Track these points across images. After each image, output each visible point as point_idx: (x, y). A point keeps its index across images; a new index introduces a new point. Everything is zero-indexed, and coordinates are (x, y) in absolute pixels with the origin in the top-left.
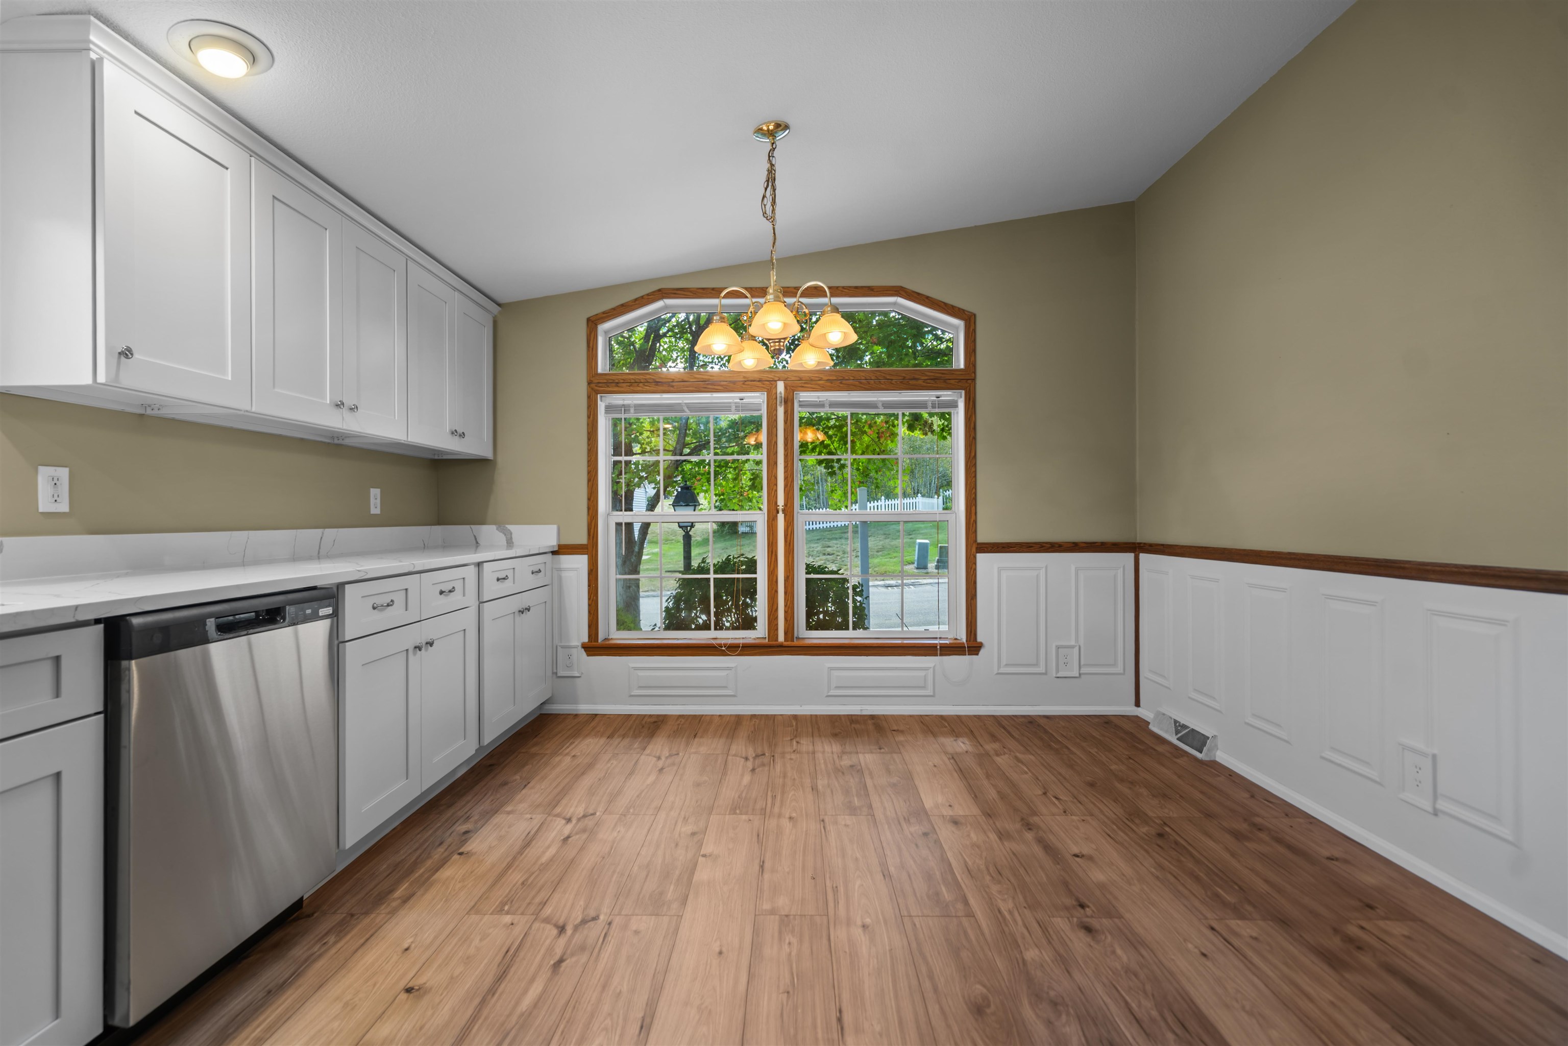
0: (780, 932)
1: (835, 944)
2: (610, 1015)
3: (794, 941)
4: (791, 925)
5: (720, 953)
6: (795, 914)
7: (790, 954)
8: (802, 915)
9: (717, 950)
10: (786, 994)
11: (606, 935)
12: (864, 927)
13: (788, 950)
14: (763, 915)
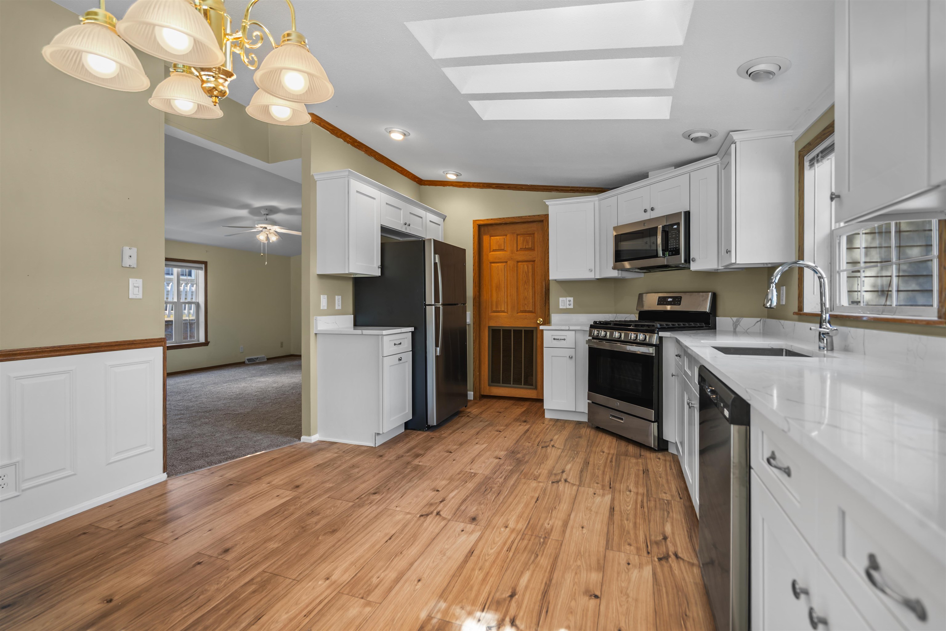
0: (377, 586)
2: (486, 560)
4: (367, 590)
5: (419, 581)
6: (356, 598)
7: (384, 572)
8: (353, 596)
9: (420, 583)
10: (403, 552)
12: (328, 579)
13: (383, 574)
14: (376, 603)
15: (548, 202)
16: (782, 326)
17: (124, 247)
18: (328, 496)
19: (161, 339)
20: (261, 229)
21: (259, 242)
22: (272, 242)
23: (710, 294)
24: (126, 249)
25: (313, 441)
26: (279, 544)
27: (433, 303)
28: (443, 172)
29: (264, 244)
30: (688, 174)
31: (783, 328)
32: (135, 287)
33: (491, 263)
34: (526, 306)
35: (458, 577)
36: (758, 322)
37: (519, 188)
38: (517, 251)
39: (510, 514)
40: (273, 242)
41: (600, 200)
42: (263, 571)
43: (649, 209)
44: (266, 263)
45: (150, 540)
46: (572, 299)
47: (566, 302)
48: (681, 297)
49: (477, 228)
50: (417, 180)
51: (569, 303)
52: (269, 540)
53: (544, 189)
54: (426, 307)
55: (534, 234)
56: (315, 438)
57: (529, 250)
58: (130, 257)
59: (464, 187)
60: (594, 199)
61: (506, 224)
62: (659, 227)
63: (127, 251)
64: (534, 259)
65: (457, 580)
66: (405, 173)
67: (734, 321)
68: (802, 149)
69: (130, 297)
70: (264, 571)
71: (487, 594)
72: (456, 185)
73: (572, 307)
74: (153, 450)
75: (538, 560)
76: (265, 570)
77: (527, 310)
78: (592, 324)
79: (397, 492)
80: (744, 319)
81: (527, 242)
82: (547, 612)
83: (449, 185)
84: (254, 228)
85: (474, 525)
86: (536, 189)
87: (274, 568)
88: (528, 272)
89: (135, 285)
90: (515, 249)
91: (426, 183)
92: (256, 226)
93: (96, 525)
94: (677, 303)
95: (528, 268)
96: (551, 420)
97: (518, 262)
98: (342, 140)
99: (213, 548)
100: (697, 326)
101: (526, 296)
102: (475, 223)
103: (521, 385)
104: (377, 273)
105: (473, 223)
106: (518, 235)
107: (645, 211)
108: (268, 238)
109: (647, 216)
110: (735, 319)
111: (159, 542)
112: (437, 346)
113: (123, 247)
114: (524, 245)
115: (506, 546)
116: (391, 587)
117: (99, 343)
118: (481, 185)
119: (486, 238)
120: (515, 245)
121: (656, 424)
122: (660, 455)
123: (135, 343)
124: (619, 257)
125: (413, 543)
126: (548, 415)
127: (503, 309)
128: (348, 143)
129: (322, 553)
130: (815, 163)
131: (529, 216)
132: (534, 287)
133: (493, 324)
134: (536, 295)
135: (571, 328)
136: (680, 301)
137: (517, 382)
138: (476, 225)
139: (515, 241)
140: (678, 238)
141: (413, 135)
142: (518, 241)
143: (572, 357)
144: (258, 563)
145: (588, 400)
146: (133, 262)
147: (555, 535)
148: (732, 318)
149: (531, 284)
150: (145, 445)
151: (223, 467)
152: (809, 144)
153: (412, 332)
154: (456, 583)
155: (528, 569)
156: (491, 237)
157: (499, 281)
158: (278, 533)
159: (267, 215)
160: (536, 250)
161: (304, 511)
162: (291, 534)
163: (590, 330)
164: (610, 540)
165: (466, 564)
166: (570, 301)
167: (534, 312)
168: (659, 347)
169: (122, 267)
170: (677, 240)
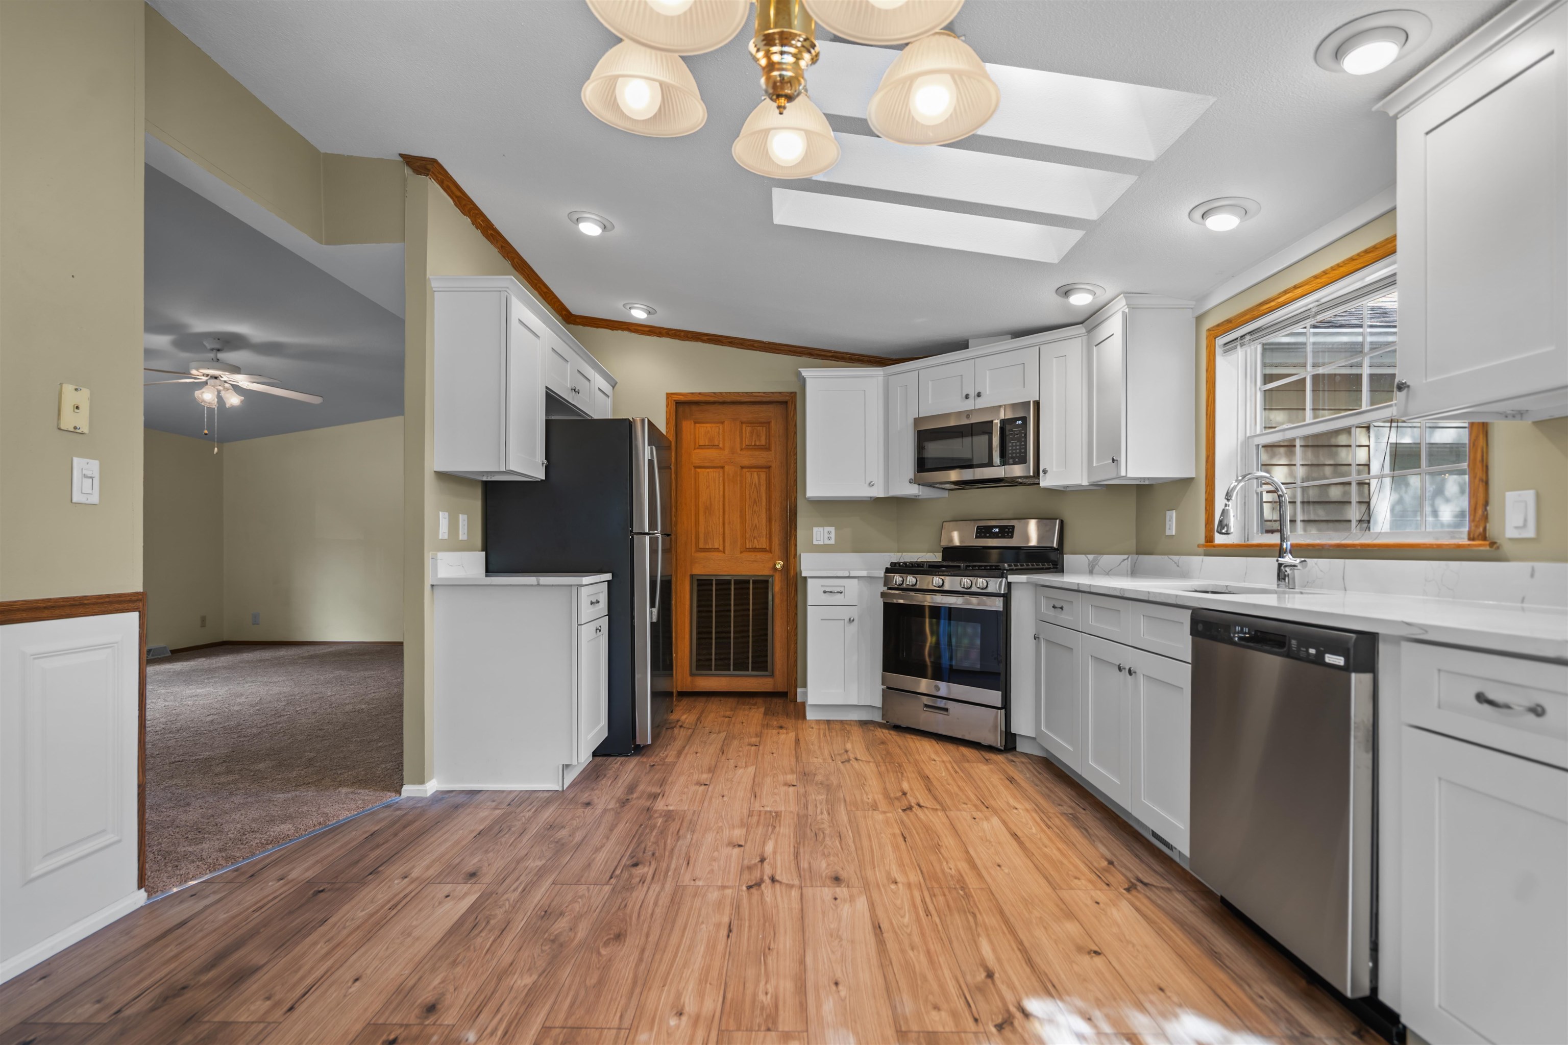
0: (776, 1007)
1: (719, 992)
2: (909, 935)
3: (761, 997)
4: (765, 1016)
5: (836, 984)
6: (759, 1033)
7: (766, 983)
8: (750, 1031)
9: (840, 987)
10: (771, 947)
11: (969, 1006)
12: (680, 1014)
13: (768, 986)
14: (799, 1032)
15: (805, 372)
16: (1175, 563)
17: (64, 385)
18: (550, 881)
19: (137, 593)
20: (204, 379)
21: (198, 406)
22: (229, 408)
23: (1058, 521)
24: (68, 389)
25: (429, 794)
26: (531, 976)
27: (647, 530)
28: (624, 305)
29: (211, 410)
30: (1038, 347)
31: (1178, 566)
32: (85, 476)
33: (696, 467)
34: (755, 540)
35: (890, 966)
36: (1124, 560)
37: (748, 345)
38: (742, 449)
39: (884, 863)
40: (233, 408)
41: (887, 376)
42: (543, 1027)
43: (972, 394)
44: (216, 449)
45: (225, 1024)
46: (832, 529)
47: (823, 534)
48: (1013, 527)
49: (674, 407)
50: (564, 313)
51: (828, 535)
52: (503, 974)
53: (790, 351)
54: (633, 537)
55: (769, 423)
56: (431, 787)
57: (761, 449)
58: (77, 408)
59: (649, 335)
60: (878, 372)
61: (723, 403)
62: (994, 422)
63: (70, 395)
64: (769, 464)
65: (892, 971)
66: (551, 298)
67: (1091, 560)
68: (1213, 327)
69: (74, 500)
70: (546, 1027)
71: (954, 982)
72: (635, 329)
73: (832, 542)
74: (119, 841)
75: (981, 920)
76: (548, 1024)
77: (757, 547)
78: (889, 566)
79: (672, 858)
80: (1105, 556)
81: (759, 436)
82: (1054, 986)
83: (623, 329)
84: (187, 374)
85: (845, 887)
86: (776, 349)
87: (562, 1016)
88: (760, 484)
89: (85, 472)
90: (738, 446)
91: (578, 320)
92: (194, 372)
93: (43, 1020)
94: (1008, 535)
95: (759, 478)
96: (818, 722)
97: (742, 467)
98: (469, 220)
99: (395, 1009)
100: (1044, 567)
101: (756, 525)
102: (670, 398)
103: (748, 670)
104: (539, 474)
105: (667, 398)
106: (742, 423)
107: (967, 397)
108: (220, 398)
109: (969, 405)
110: (1091, 557)
111: (253, 1023)
112: (652, 605)
113: (61, 384)
114: (754, 440)
115: (920, 909)
116: (801, 1004)
117: (10, 602)
118: (682, 334)
119: (687, 425)
120: (738, 440)
121: (1003, 711)
122: (1010, 756)
123: (85, 604)
124: (922, 465)
125: (774, 930)
126: (811, 715)
127: (716, 546)
128: (477, 228)
129: (631, 975)
130: (1239, 347)
131: (764, 393)
132: (769, 510)
133: (699, 570)
134: (773, 523)
135: (853, 574)
136: (1012, 532)
137: (741, 665)
138: (673, 402)
139: (738, 432)
140: (1023, 439)
141: (619, 230)
142: (742, 433)
143: (853, 620)
144: (519, 1017)
145: (882, 685)
146: (82, 421)
147: (972, 882)
148: (1088, 556)
149: (764, 504)
150: (104, 831)
151: (267, 861)
152: (1229, 321)
153: (609, 582)
154: (895, 975)
155: (979, 935)
156: (695, 423)
157: (710, 498)
158: (511, 959)
159: (219, 350)
160: (773, 448)
161: (528, 914)
162: (539, 955)
163: (885, 576)
164: (1049, 877)
165: (886, 946)
166: (829, 533)
167: (770, 551)
168: (1007, 598)
169: (60, 429)
170: (1023, 441)
